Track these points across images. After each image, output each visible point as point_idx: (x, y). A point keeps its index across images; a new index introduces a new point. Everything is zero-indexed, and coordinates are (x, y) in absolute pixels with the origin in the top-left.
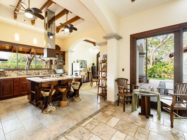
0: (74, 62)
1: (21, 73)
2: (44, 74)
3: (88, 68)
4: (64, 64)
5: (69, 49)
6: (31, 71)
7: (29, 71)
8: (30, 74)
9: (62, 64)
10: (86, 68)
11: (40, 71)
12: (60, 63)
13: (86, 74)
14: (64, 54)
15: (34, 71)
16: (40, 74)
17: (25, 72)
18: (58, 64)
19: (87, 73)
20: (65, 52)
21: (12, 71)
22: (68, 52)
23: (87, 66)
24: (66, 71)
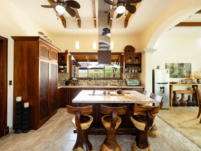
0: (158, 68)
1: (91, 83)
2: (112, 85)
3: (193, 78)
4: (140, 72)
5: (147, 48)
6: (100, 81)
7: (98, 80)
8: (98, 84)
9: (136, 72)
10: (189, 77)
11: (108, 80)
12: (133, 71)
13: (188, 89)
14: (139, 56)
15: (102, 81)
16: (108, 85)
17: (94, 81)
18: (130, 72)
19: (191, 87)
20: (140, 53)
21: (83, 80)
22: (145, 53)
23: (193, 74)
24: (142, 83)
